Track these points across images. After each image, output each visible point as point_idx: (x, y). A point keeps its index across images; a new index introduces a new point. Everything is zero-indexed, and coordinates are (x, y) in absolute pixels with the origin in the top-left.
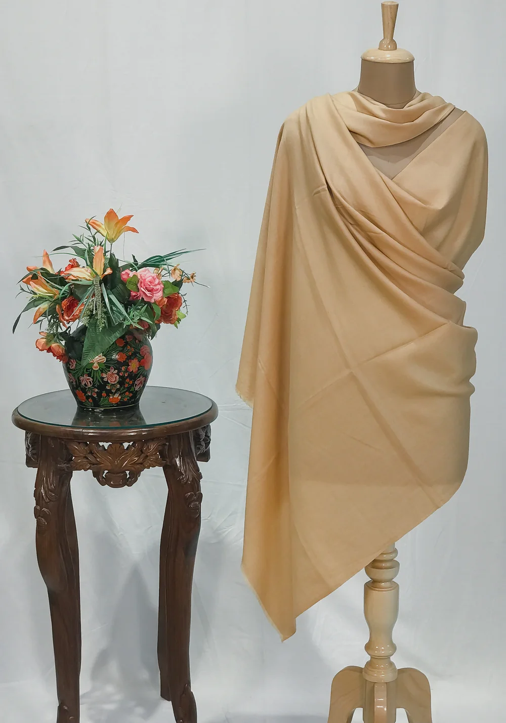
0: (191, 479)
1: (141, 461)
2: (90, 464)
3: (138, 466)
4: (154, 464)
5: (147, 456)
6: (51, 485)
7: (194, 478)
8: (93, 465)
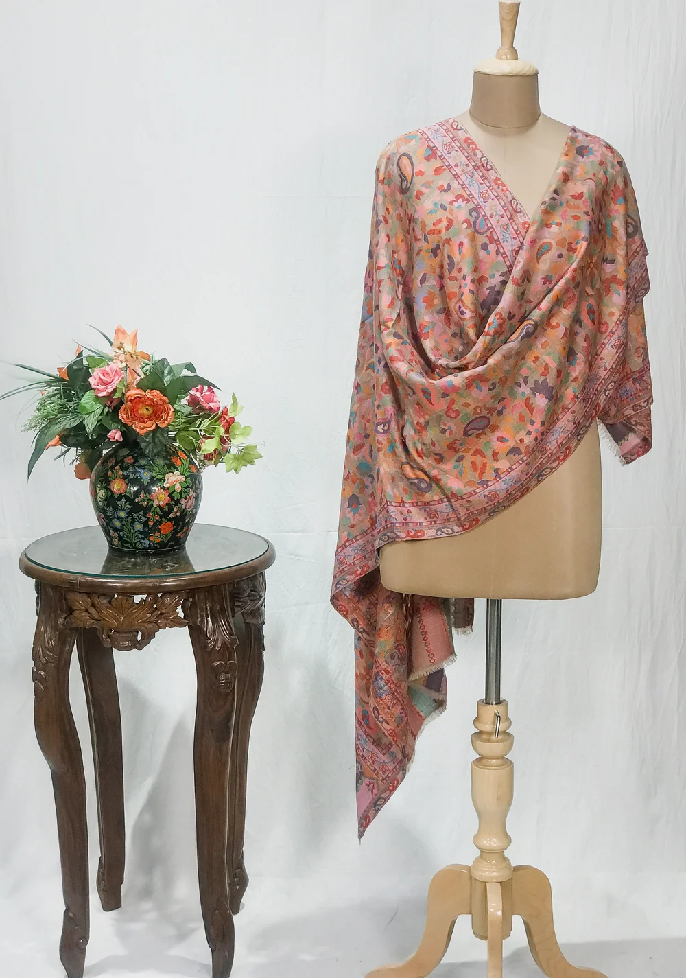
0: (219, 645)
1: (154, 619)
2: (93, 619)
3: (150, 625)
4: (171, 623)
5: (162, 614)
6: (48, 643)
7: (224, 644)
8: (97, 620)
